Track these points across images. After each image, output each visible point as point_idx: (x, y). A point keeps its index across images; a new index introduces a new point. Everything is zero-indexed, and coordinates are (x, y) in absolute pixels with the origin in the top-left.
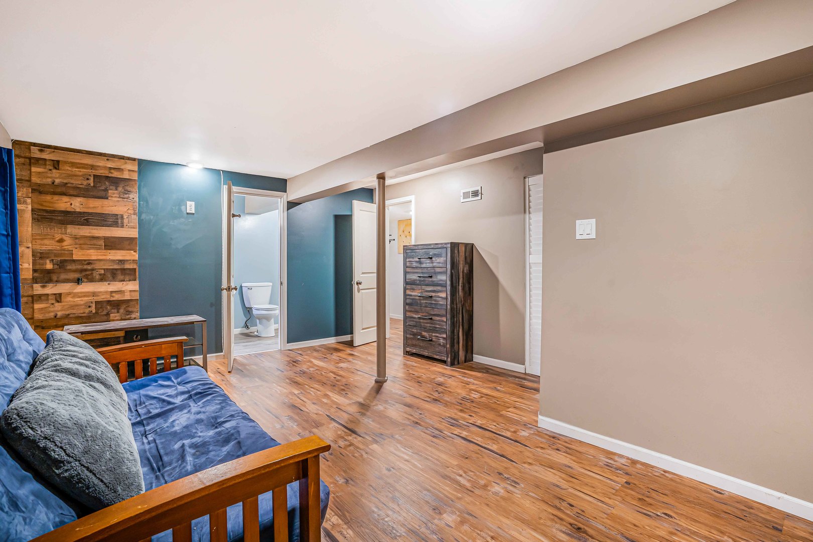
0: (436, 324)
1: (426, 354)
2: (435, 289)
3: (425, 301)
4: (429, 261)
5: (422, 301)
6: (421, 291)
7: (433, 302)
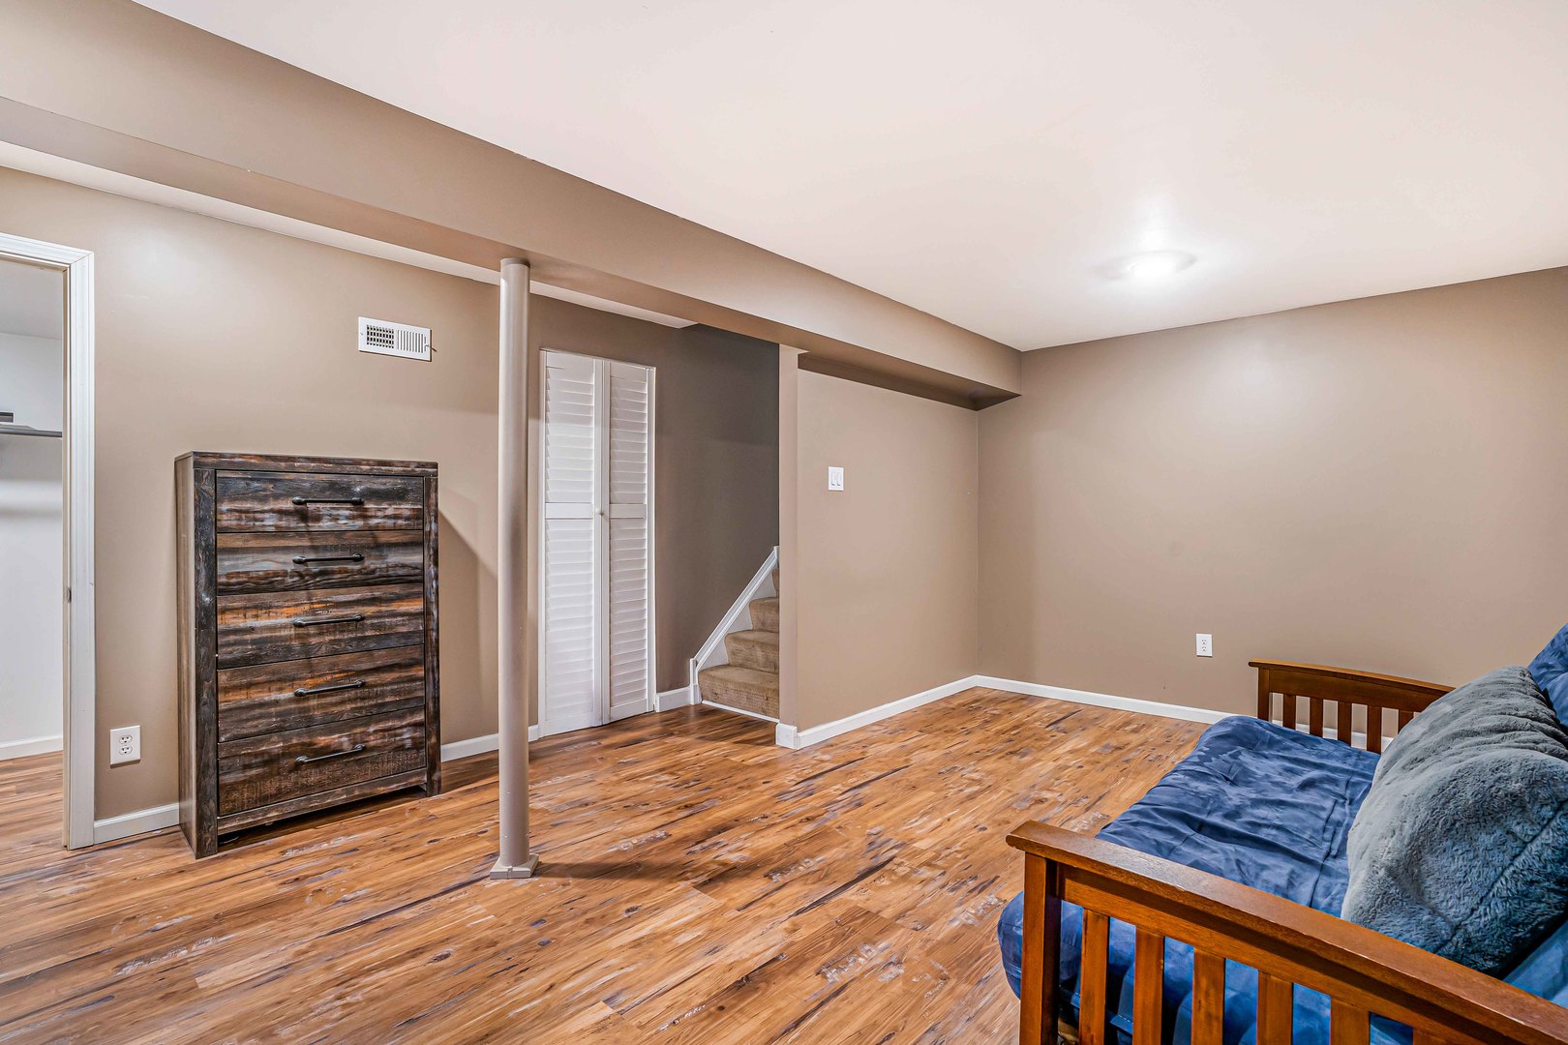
0: (383, 695)
1: (340, 797)
2: (377, 594)
3: (327, 638)
4: (347, 513)
5: (314, 641)
6: (307, 607)
7: (368, 634)
